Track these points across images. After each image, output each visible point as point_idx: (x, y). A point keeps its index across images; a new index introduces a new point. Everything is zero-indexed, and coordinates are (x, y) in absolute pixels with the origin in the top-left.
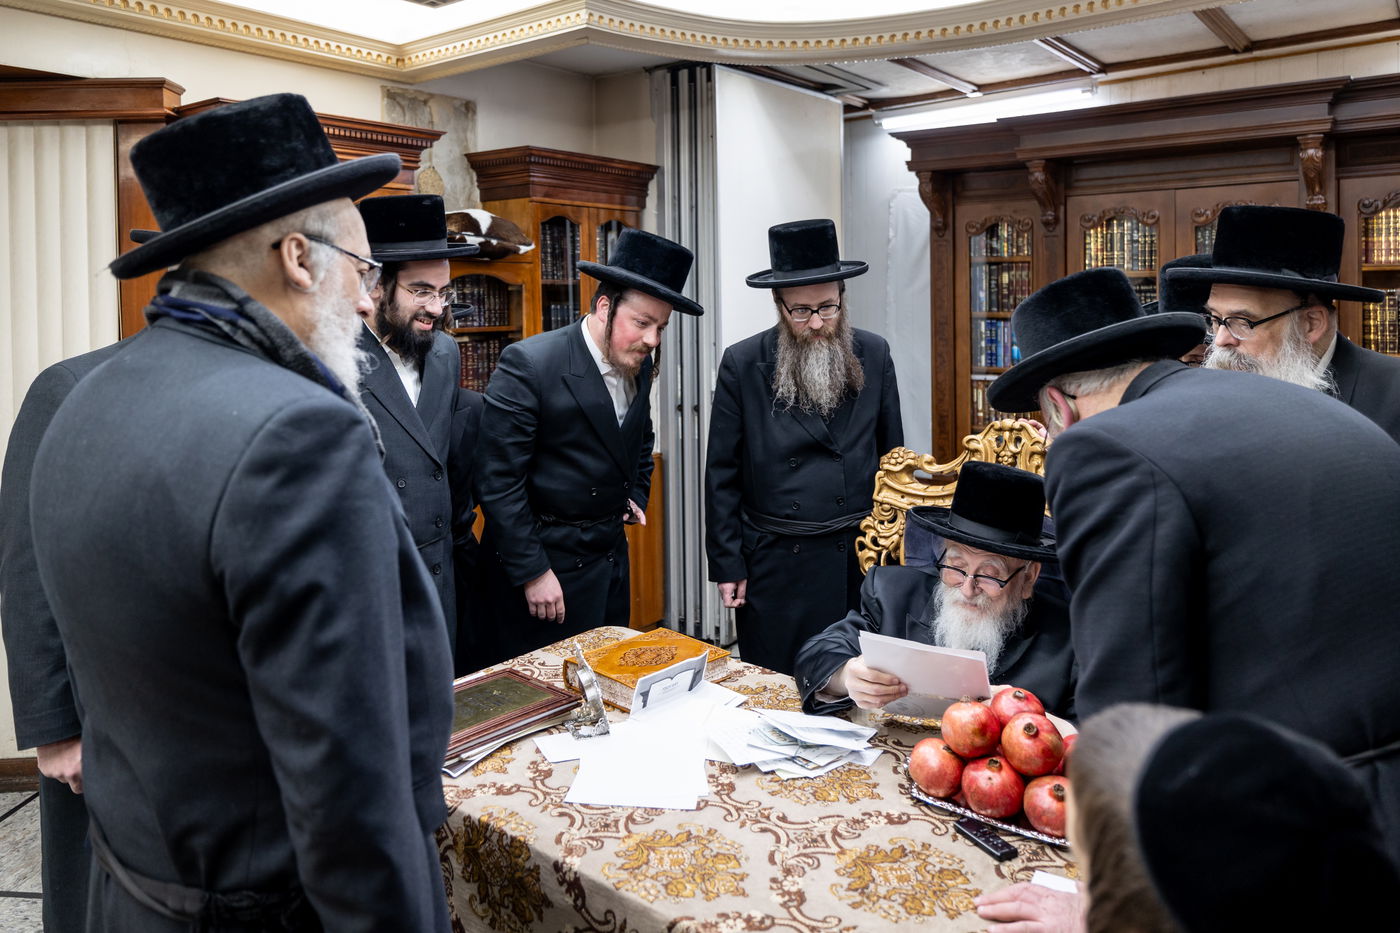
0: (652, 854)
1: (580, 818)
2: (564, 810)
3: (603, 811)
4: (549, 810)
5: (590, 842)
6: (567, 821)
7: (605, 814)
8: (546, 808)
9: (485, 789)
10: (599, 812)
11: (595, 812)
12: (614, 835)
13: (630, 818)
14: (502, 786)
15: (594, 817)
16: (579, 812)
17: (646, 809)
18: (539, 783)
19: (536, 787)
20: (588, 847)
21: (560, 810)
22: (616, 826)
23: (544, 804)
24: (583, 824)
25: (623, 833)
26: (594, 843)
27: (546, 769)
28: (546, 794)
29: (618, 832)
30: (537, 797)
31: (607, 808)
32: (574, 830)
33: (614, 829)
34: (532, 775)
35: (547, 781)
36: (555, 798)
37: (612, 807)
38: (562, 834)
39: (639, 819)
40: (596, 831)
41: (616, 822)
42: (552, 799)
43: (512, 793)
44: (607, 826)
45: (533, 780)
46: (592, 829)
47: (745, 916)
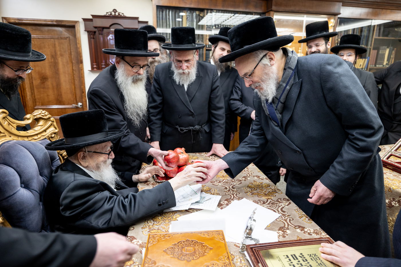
0: (266, 193)
1: (279, 209)
2: (282, 213)
3: (270, 208)
4: (287, 215)
5: (280, 201)
6: (283, 209)
7: (271, 207)
8: (289, 216)
9: (309, 231)
10: (272, 208)
11: (273, 209)
12: (272, 201)
13: (264, 203)
14: (301, 231)
15: (274, 207)
16: (278, 211)
17: (257, 204)
18: (286, 226)
19: (288, 225)
20: (282, 200)
21: (284, 213)
22: (270, 202)
23: (288, 217)
24: (279, 207)
25: (269, 201)
26: (279, 200)
27: (280, 231)
28: (286, 220)
29: (271, 201)
30: (290, 220)
31: (268, 208)
32: (283, 205)
33: (271, 202)
34: (288, 231)
35: (283, 226)
36: (284, 218)
37: (266, 208)
38: (287, 205)
39: (262, 202)
40: (276, 204)
41: (269, 204)
42: (285, 218)
43: (298, 226)
44: (272, 204)
45: (288, 229)
46: (278, 205)
47: (259, 178)
